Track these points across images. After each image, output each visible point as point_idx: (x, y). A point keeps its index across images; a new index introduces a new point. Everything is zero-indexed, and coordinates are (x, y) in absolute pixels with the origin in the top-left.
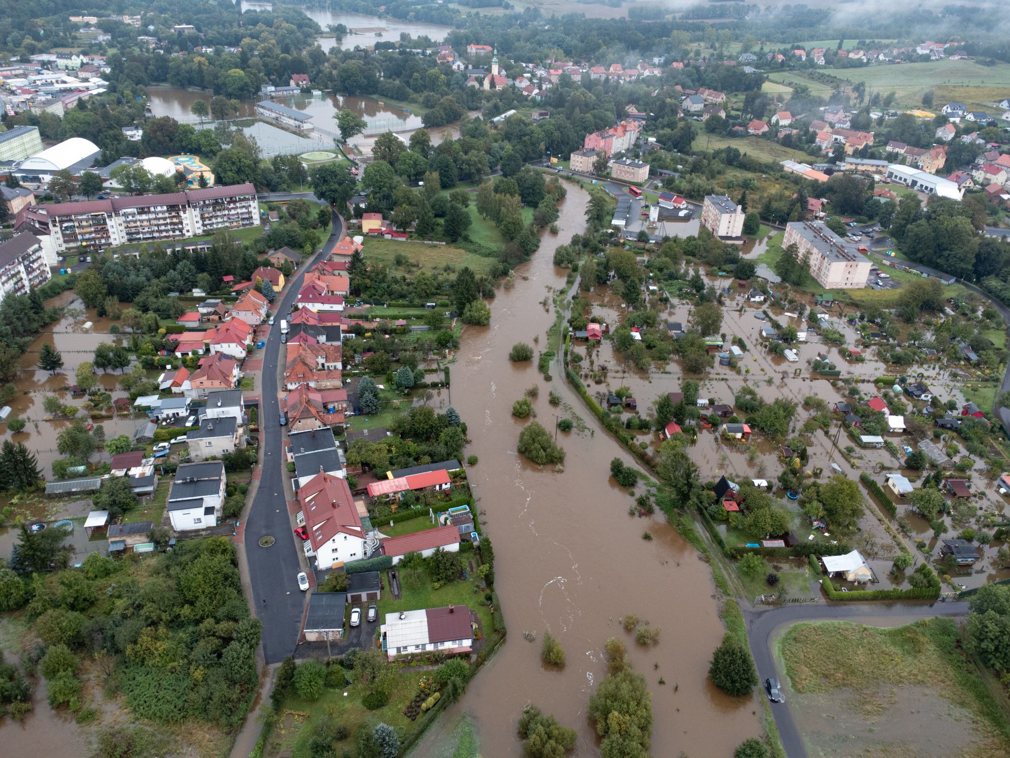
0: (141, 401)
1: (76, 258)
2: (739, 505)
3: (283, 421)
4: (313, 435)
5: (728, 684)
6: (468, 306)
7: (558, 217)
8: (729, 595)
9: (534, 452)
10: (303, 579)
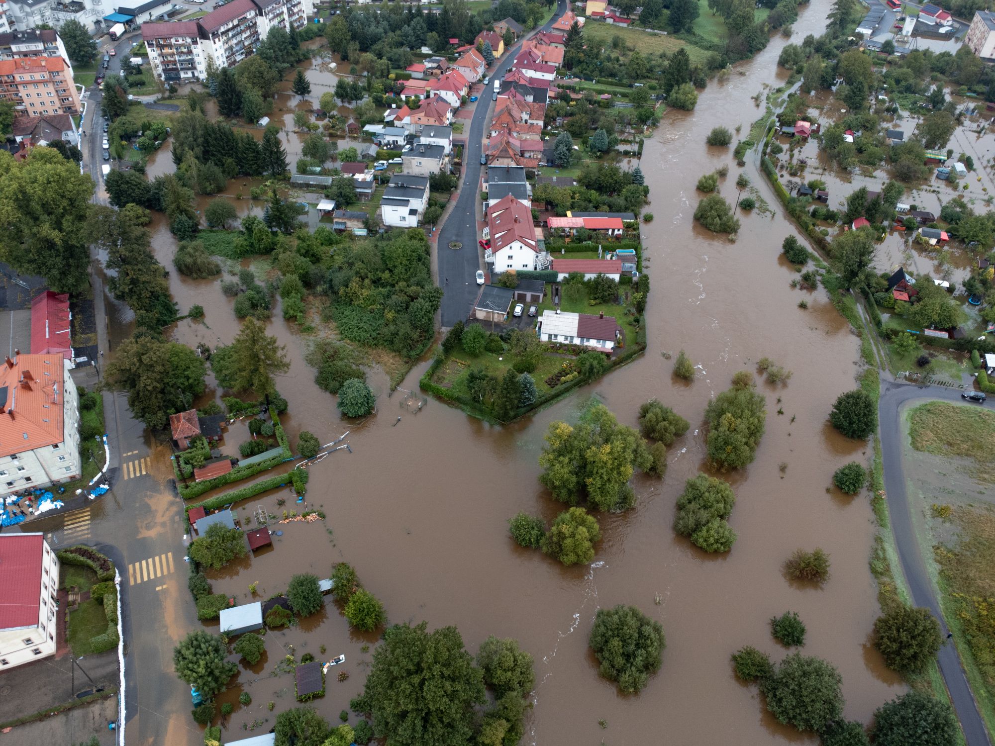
0: (369, 128)
1: (328, 11)
2: (910, 297)
3: (483, 161)
4: (508, 170)
5: (846, 424)
6: (676, 88)
7: (796, 20)
8: (872, 365)
9: (709, 220)
10: (480, 275)
